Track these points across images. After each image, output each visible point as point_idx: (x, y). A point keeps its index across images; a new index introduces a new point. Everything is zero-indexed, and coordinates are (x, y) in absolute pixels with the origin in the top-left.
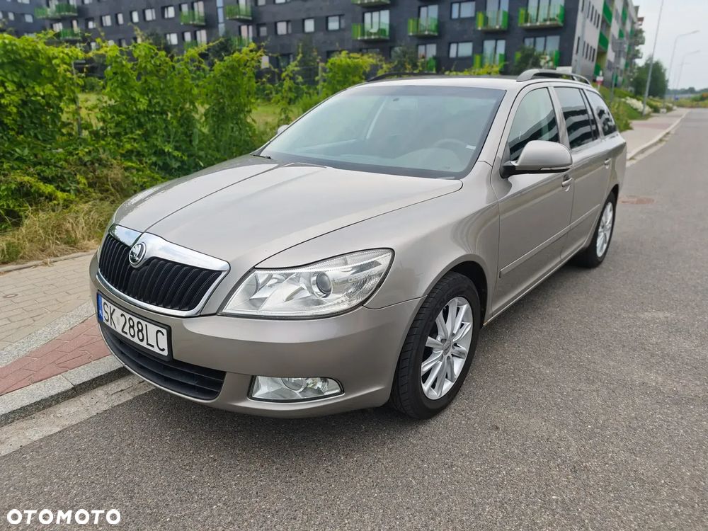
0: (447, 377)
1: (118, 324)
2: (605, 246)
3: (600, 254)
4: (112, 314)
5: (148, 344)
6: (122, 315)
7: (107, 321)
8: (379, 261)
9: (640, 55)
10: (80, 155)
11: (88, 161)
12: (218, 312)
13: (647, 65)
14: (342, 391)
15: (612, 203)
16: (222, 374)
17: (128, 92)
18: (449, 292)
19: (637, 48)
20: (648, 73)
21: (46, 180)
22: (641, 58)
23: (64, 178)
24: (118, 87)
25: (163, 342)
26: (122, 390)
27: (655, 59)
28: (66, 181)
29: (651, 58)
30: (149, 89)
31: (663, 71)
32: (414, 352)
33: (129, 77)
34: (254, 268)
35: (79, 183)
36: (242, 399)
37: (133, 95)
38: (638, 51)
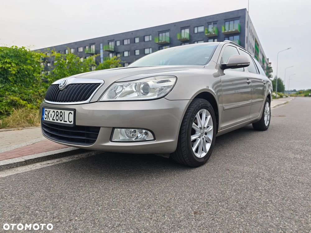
0: (203, 150)
1: (51, 117)
2: (268, 122)
3: (266, 125)
4: (48, 114)
5: (64, 121)
6: (54, 111)
7: (46, 118)
8: (171, 80)
9: (272, 76)
10: (40, 92)
11: (42, 95)
12: (98, 100)
13: (275, 79)
14: (155, 139)
15: (268, 102)
16: (98, 128)
17: (63, 71)
18: (202, 104)
19: (270, 74)
20: (276, 82)
21: (24, 100)
22: (272, 77)
23: (32, 100)
24: (58, 69)
25: (72, 119)
26: (48, 163)
27: (278, 77)
28: (32, 101)
29: (276, 77)
30: (71, 71)
31: (282, 82)
32: (187, 126)
33: (64, 66)
34: (115, 82)
35: (37, 103)
36: (107, 142)
37: (64, 72)
38: (271, 75)
